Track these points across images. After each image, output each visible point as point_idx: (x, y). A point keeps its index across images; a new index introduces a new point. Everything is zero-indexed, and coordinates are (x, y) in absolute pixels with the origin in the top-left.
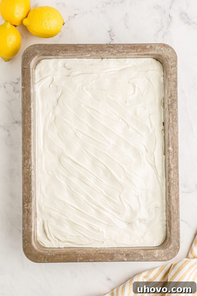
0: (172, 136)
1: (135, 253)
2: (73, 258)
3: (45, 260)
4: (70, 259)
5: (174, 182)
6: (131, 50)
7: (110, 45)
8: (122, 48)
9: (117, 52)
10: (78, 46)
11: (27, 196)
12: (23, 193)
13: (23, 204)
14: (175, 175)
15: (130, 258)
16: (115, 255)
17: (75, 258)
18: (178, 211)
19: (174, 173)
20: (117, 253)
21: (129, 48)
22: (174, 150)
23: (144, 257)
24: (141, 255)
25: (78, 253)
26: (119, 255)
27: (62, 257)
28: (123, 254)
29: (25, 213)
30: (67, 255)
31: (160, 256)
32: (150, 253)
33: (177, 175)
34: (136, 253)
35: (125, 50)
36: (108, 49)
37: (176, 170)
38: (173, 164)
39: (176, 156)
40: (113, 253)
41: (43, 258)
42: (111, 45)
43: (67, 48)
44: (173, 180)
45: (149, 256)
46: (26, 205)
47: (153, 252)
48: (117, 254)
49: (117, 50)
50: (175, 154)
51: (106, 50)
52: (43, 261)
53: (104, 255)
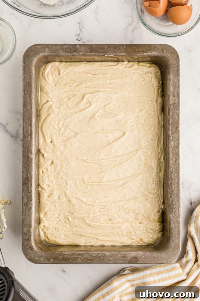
0: (29, 168)
2: (129, 49)
3: (157, 46)
4: (133, 47)
6: (69, 257)
7: (91, 262)
8: (78, 259)
9: (83, 255)
10: (123, 262)
11: (176, 109)
12: (179, 112)
13: (179, 102)
16: (88, 50)
17: (128, 49)
18: (24, 93)
19: (28, 131)
21: (71, 259)
23: (60, 48)
24: (62, 50)
25: (125, 53)
26: (84, 50)
27: (141, 50)
28: (80, 51)
29: (177, 93)
30: (135, 52)
31: (43, 49)
32: (53, 52)
33: (25, 129)
35: (75, 257)
36: (92, 258)
37: (25, 135)
38: (29, 141)
41: (159, 49)
42: (89, 262)
43: (134, 259)
44: (28, 124)
45: (54, 49)
46: (176, 101)
47: (51, 53)
48: (86, 52)
49: (83, 257)
50: (26, 150)
51: (95, 257)
52: (160, 46)
53: (99, 51)
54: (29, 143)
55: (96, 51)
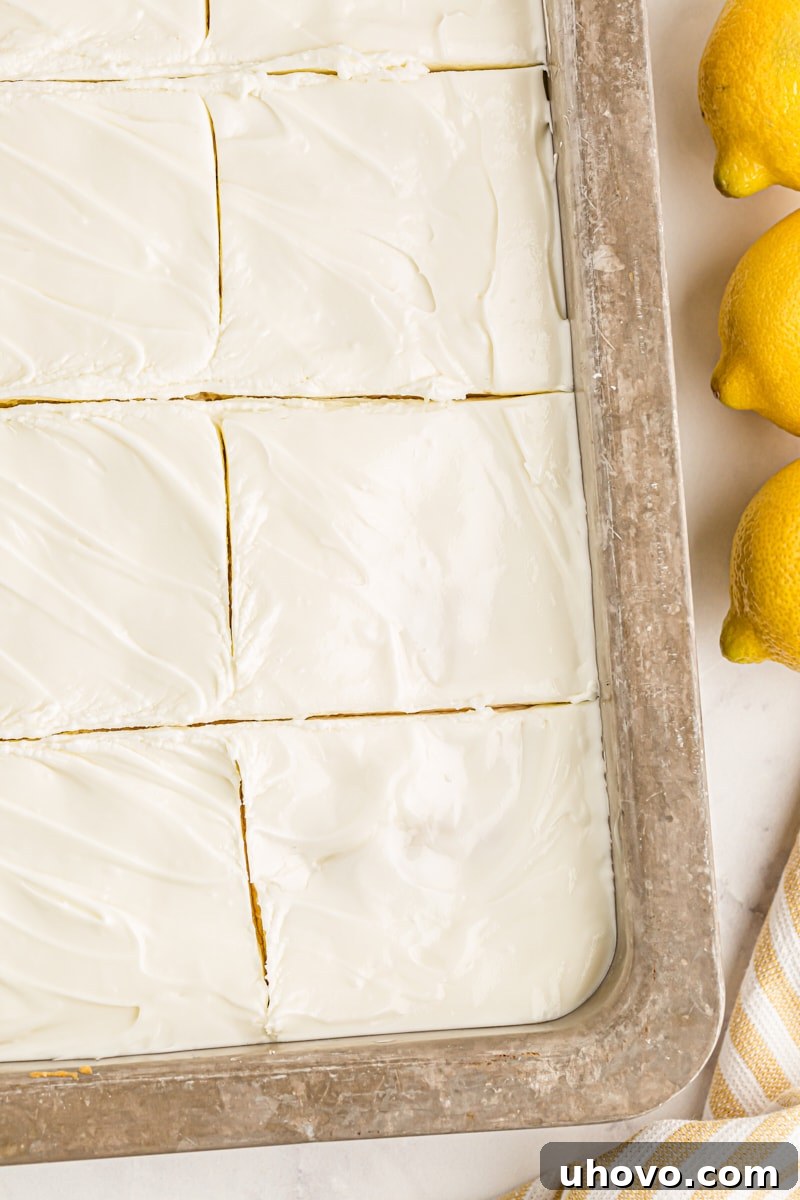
0: (612, 165)
1: (378, 1077)
5: (645, 509)
14: (648, 461)
15: (343, 1113)
16: (225, 1098)
18: (689, 731)
19: (640, 445)
20: (238, 1079)
22: (629, 269)
23: (446, 1103)
24: (425, 1087)
26: (259, 1099)
28: (284, 1087)
31: (571, 1081)
32: (493, 1067)
34: (384, 1072)
37: (656, 417)
38: (626, 376)
39: (648, 314)
40: (213, 1086)
44: (640, 497)
45: (491, 1092)
47: (514, 1058)
48: (242, 1087)
53: (142, 1104)
54: (625, 355)
55: (165, 1096)
